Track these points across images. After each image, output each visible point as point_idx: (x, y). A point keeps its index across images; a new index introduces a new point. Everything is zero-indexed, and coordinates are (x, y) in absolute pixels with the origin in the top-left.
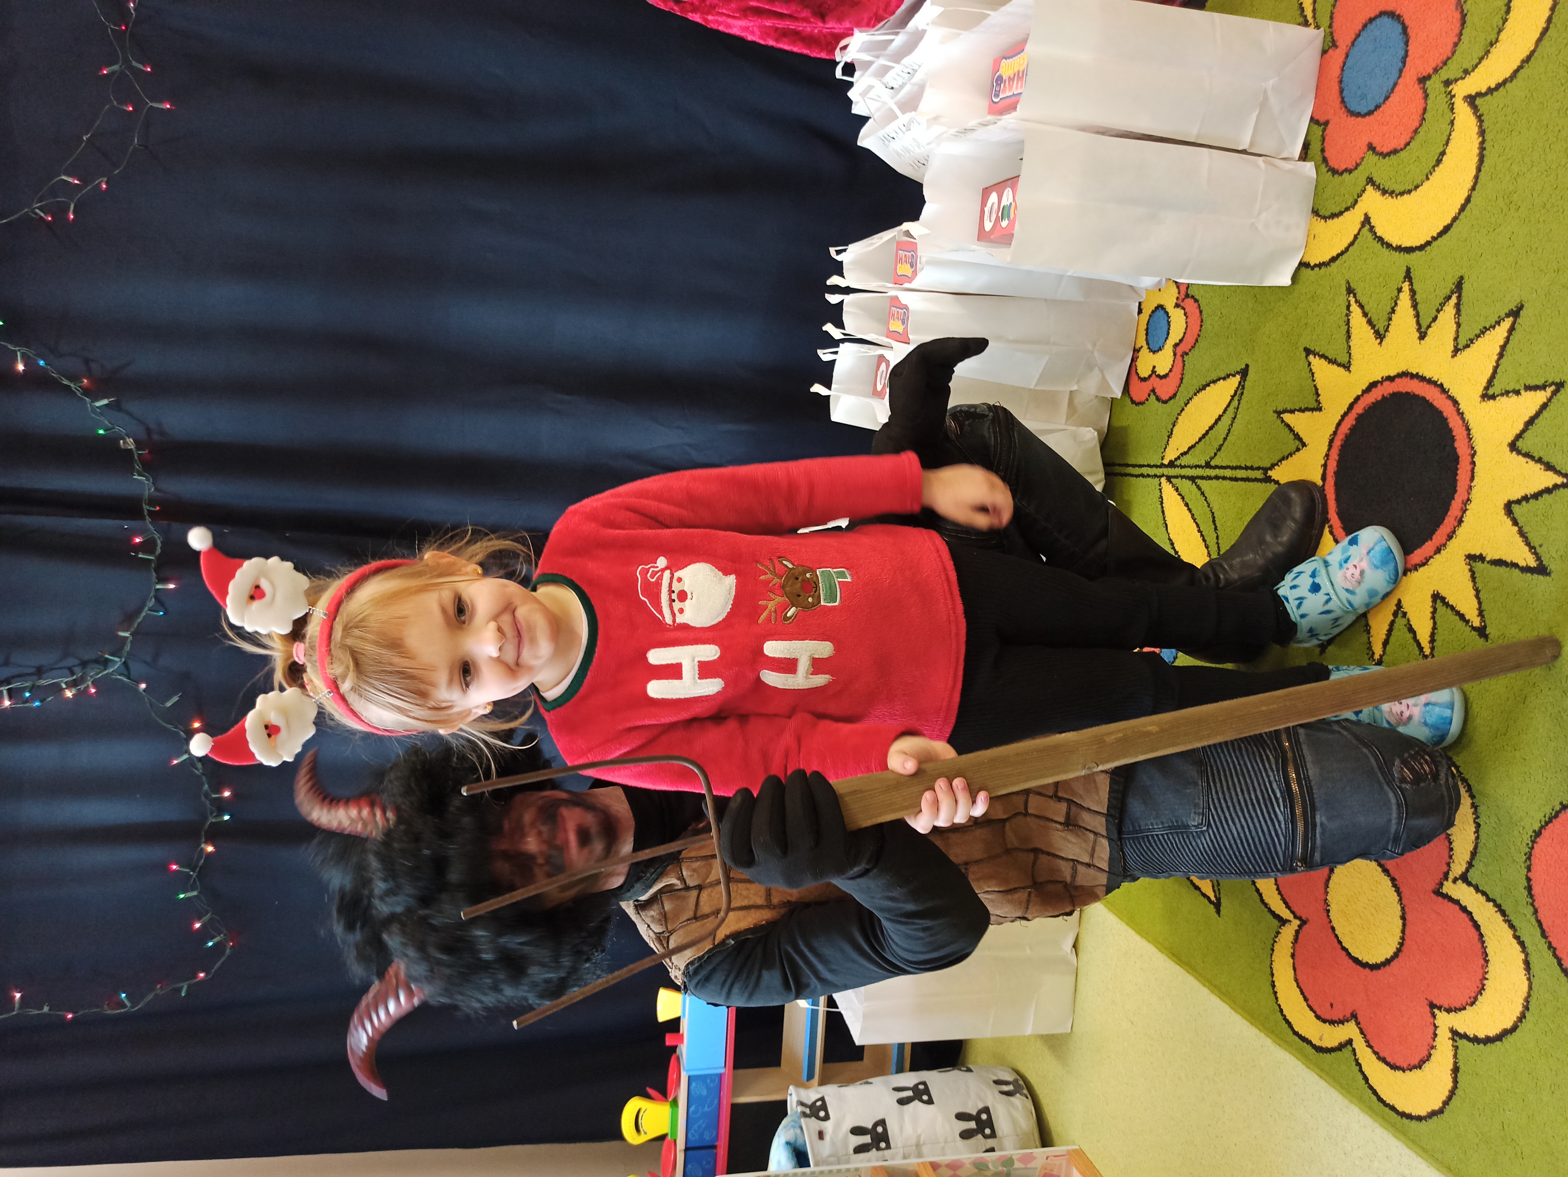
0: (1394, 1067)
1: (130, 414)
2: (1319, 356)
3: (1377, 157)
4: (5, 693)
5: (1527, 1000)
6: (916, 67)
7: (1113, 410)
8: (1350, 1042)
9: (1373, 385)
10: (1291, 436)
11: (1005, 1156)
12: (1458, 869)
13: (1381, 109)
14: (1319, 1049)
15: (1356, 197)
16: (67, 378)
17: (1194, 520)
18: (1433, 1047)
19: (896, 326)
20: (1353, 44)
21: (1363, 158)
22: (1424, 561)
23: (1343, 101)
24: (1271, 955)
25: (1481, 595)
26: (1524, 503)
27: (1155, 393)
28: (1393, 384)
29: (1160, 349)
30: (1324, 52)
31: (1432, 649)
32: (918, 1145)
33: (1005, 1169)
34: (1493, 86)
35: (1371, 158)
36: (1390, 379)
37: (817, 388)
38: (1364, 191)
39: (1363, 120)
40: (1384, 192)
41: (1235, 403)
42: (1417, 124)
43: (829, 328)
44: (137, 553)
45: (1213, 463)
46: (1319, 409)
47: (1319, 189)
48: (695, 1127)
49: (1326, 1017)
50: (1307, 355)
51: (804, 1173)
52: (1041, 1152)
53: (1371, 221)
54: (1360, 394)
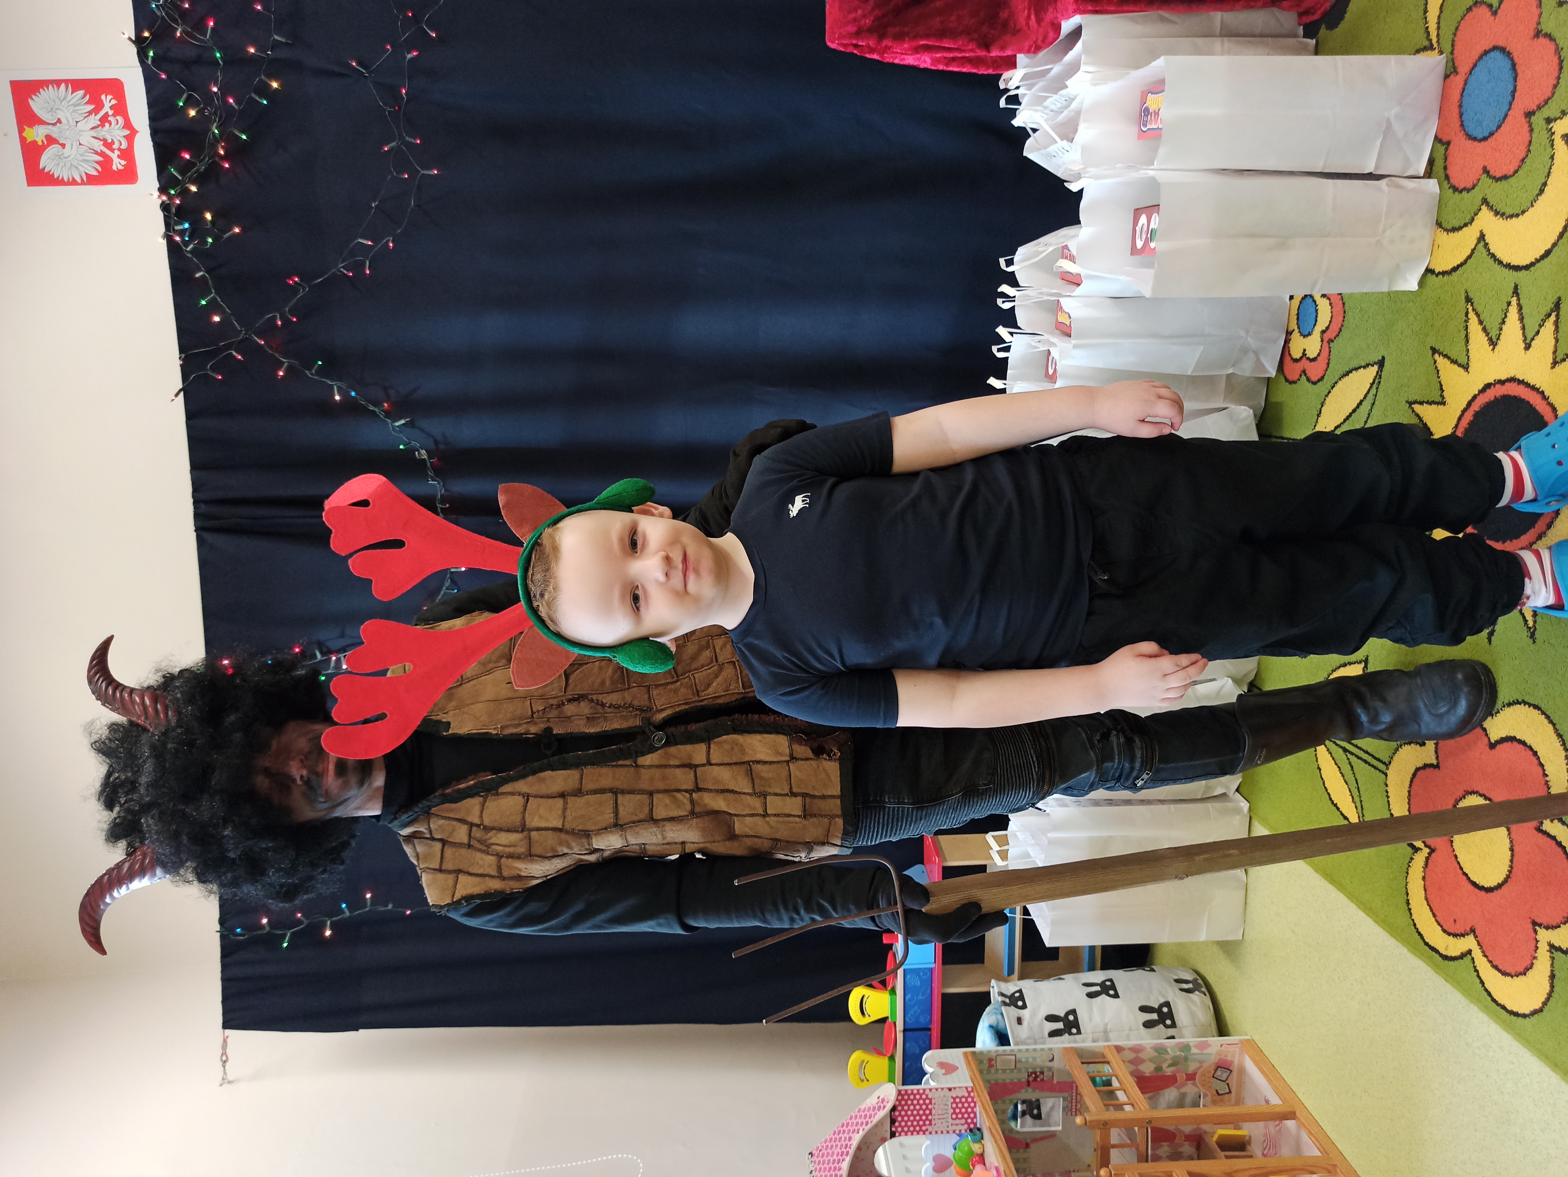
0: (1505, 974)
1: (423, 430)
2: (1443, 355)
3: (1491, 180)
7: (1270, 387)
8: (1469, 952)
9: (1488, 386)
11: (1183, 1043)
13: (1494, 137)
14: (1445, 958)
15: (1473, 215)
16: (372, 404)
18: (1535, 958)
19: (1064, 319)
20: (1471, 72)
21: (1479, 180)
23: (1462, 125)
24: (1407, 877)
27: (1305, 375)
28: (1504, 387)
29: (1309, 334)
30: (1446, 77)
31: (1535, 622)
32: (1105, 1032)
33: (1184, 1054)
35: (1485, 180)
36: (1502, 382)
37: (993, 382)
38: (1480, 210)
39: (1479, 144)
40: (1497, 213)
41: (1374, 391)
42: (1523, 155)
43: (1002, 331)
46: (1444, 403)
47: (1441, 203)
49: (1451, 931)
50: (1433, 354)
51: (1005, 1051)
52: (1216, 1041)
53: (1486, 238)
54: (1477, 393)
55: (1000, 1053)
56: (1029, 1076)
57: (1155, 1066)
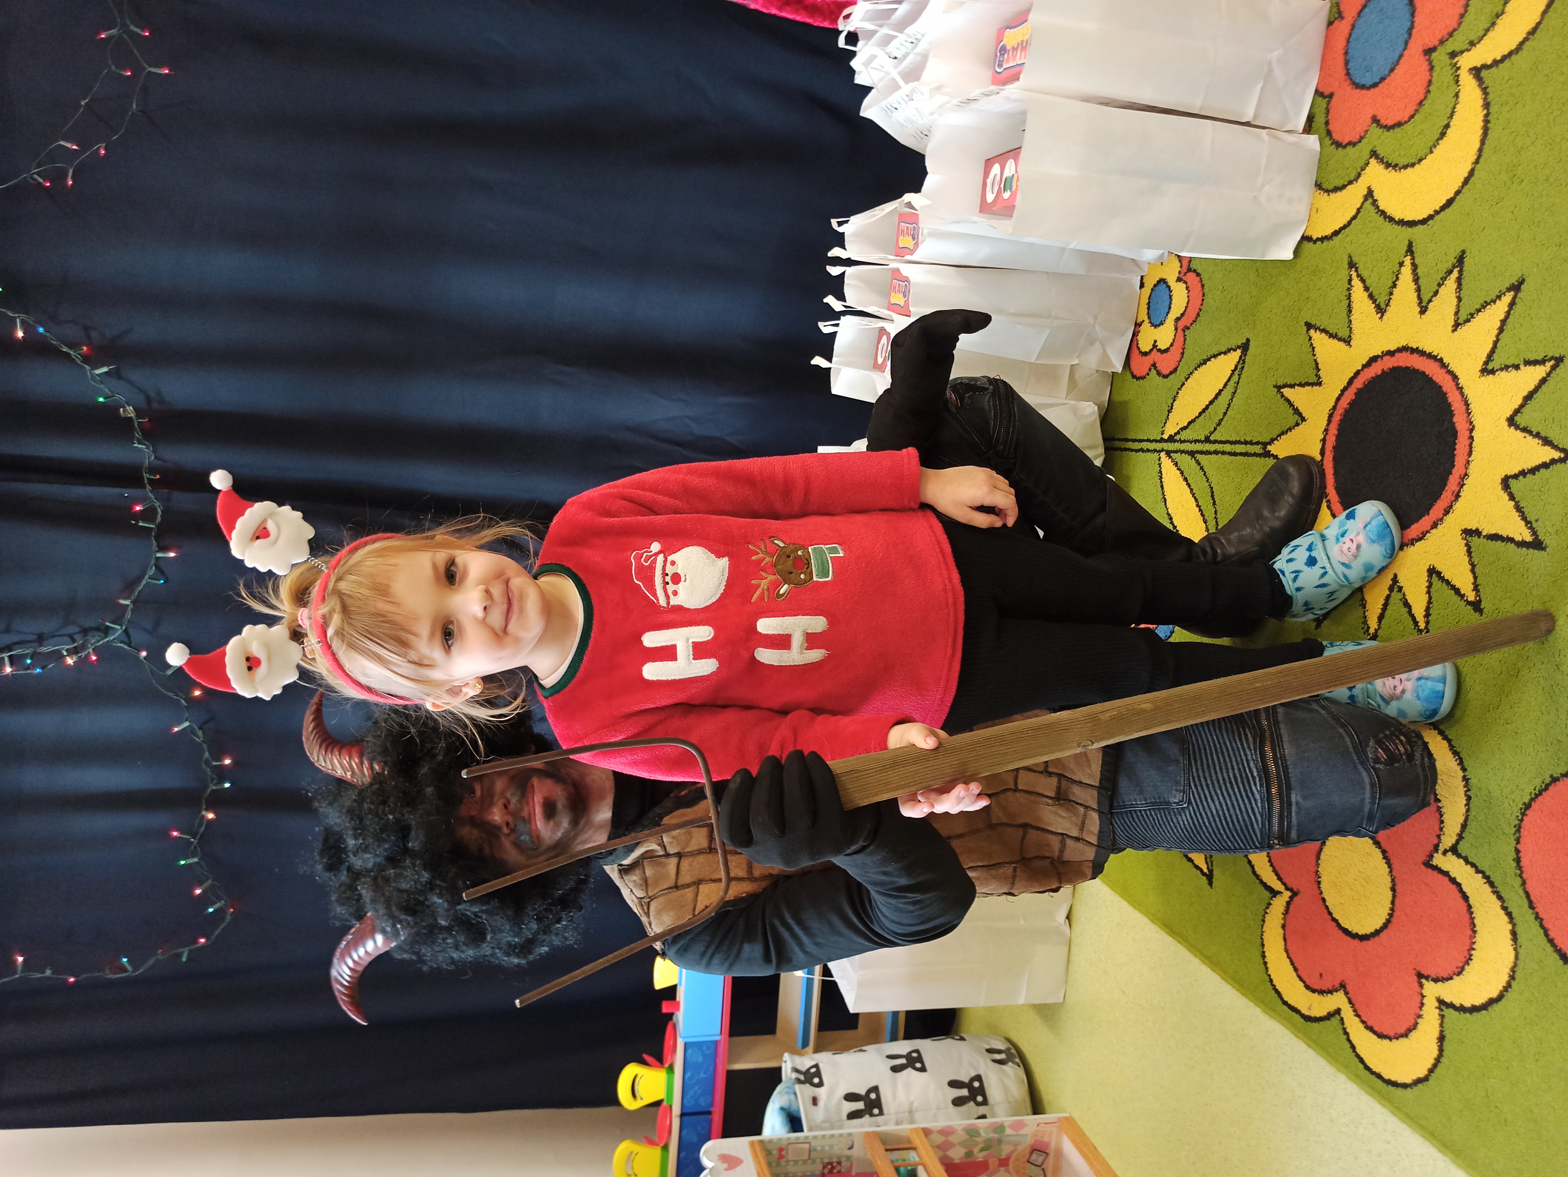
0: (1381, 1036)
1: (131, 383)
2: (1320, 330)
3: (1381, 130)
4: (6, 659)
5: (1513, 970)
6: (919, 37)
7: (1114, 385)
8: (1338, 1011)
9: (1374, 359)
10: (1291, 411)
11: (996, 1123)
12: (1448, 841)
13: (1386, 81)
14: (1308, 1019)
15: (1359, 171)
16: (66, 345)
17: (1193, 495)
18: (1420, 1016)
19: (898, 299)
20: (1359, 15)
21: (1367, 131)
22: (1421, 536)
23: (1348, 74)
24: (1262, 926)
25: (1476, 570)
26: (1521, 478)
27: (1155, 368)
28: (1393, 359)
29: (1162, 324)
30: (1330, 23)
31: (1427, 623)
32: (911, 1112)
33: (996, 1135)
34: (1499, 58)
35: (1375, 130)
36: (1390, 353)
37: (818, 361)
38: (1367, 164)
39: (1368, 92)
40: (1388, 165)
41: (1235, 378)
42: (1422, 96)
43: (830, 300)
44: (137, 521)
45: (1212, 438)
46: (1319, 384)
47: (1322, 163)
48: (691, 1093)
49: (1316, 987)
50: (1308, 330)
51: (798, 1138)
52: (1032, 1120)
53: (1375, 194)
54: (1360, 368)
55: (791, 1142)
56: (824, 1167)
57: (965, 1150)
